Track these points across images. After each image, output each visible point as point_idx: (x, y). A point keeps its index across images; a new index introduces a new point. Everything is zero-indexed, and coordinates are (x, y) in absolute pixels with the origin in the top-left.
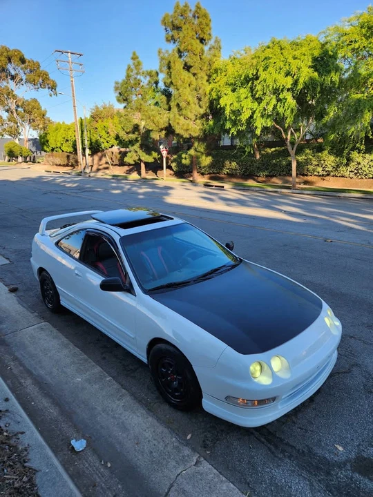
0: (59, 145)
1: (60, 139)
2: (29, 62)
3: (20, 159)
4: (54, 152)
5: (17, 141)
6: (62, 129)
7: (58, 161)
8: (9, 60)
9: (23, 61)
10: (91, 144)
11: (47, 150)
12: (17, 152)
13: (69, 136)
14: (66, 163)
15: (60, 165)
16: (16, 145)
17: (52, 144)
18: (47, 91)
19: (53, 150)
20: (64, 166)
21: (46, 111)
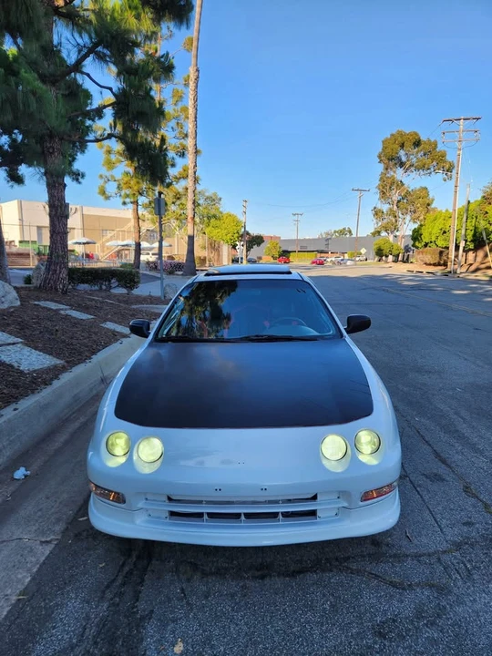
0: (433, 239)
1: (436, 231)
2: (425, 143)
3: (391, 258)
4: (428, 248)
5: (391, 238)
6: (443, 218)
7: (429, 259)
8: (402, 146)
9: (417, 143)
10: (474, 235)
11: (419, 245)
12: (386, 251)
13: (448, 227)
14: (436, 261)
15: (430, 265)
16: (388, 241)
17: (426, 238)
18: (440, 175)
19: (426, 245)
20: (434, 265)
21: (433, 200)
